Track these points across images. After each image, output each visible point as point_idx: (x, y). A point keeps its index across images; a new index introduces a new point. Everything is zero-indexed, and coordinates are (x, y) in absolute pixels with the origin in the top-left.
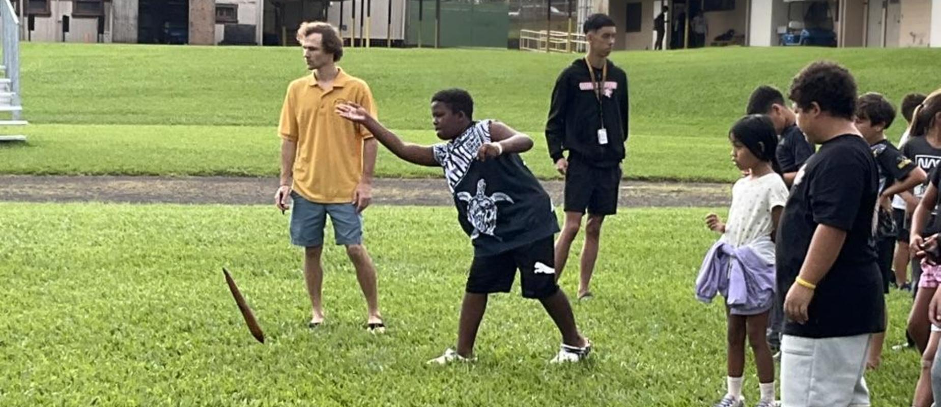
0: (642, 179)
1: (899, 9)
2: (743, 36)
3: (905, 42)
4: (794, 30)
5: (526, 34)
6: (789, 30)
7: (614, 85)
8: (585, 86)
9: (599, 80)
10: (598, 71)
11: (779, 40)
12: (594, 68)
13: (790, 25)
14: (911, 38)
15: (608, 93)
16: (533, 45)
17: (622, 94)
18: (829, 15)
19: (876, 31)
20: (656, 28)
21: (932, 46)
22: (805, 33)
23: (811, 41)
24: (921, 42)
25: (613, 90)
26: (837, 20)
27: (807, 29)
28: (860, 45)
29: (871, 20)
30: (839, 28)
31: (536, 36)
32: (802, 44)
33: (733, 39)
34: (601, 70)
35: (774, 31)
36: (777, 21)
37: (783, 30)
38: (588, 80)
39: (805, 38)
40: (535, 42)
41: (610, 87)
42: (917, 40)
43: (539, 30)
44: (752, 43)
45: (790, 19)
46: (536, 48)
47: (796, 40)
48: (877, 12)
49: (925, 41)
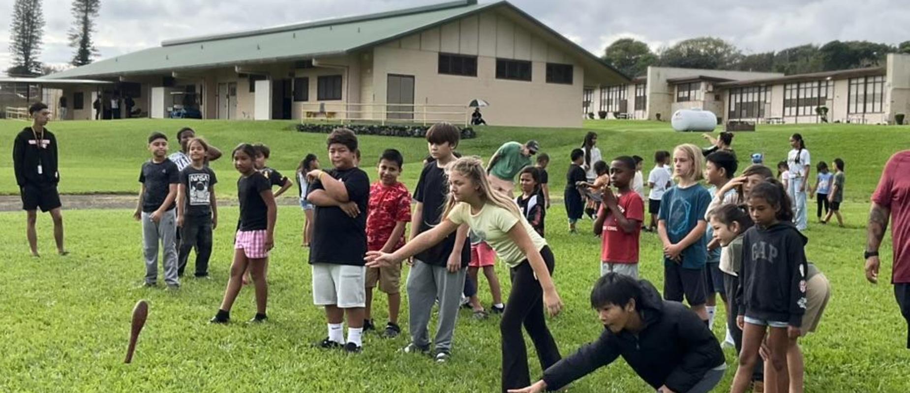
0: (112, 193)
1: (236, 99)
2: (147, 112)
3: (239, 117)
4: (177, 110)
5: (10, 110)
6: (174, 109)
7: (48, 142)
8: (32, 142)
9: (39, 139)
10: (38, 134)
11: (169, 115)
12: (36, 132)
13: (175, 106)
14: (243, 115)
15: (44, 146)
16: (15, 116)
17: (53, 146)
18: (197, 101)
19: (224, 111)
20: (95, 107)
21: (256, 119)
22: (183, 111)
23: (187, 116)
24: (249, 117)
25: (48, 145)
26: (201, 104)
27: (185, 109)
28: (215, 118)
29: (220, 103)
30: (203, 109)
31: (17, 111)
32: (182, 117)
33: (140, 114)
34: (40, 134)
35: (166, 110)
36: (167, 104)
37: (171, 109)
38: (33, 139)
39: (184, 114)
40: (16, 115)
41: (45, 143)
42: (247, 116)
43: (18, 107)
44: (153, 117)
45: (175, 104)
46: (17, 118)
47: (179, 115)
48: (224, 101)
49: (251, 115)
